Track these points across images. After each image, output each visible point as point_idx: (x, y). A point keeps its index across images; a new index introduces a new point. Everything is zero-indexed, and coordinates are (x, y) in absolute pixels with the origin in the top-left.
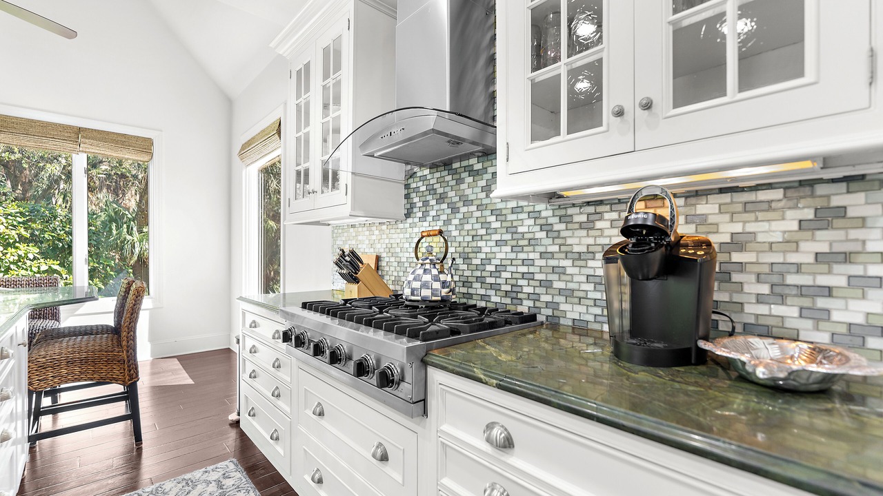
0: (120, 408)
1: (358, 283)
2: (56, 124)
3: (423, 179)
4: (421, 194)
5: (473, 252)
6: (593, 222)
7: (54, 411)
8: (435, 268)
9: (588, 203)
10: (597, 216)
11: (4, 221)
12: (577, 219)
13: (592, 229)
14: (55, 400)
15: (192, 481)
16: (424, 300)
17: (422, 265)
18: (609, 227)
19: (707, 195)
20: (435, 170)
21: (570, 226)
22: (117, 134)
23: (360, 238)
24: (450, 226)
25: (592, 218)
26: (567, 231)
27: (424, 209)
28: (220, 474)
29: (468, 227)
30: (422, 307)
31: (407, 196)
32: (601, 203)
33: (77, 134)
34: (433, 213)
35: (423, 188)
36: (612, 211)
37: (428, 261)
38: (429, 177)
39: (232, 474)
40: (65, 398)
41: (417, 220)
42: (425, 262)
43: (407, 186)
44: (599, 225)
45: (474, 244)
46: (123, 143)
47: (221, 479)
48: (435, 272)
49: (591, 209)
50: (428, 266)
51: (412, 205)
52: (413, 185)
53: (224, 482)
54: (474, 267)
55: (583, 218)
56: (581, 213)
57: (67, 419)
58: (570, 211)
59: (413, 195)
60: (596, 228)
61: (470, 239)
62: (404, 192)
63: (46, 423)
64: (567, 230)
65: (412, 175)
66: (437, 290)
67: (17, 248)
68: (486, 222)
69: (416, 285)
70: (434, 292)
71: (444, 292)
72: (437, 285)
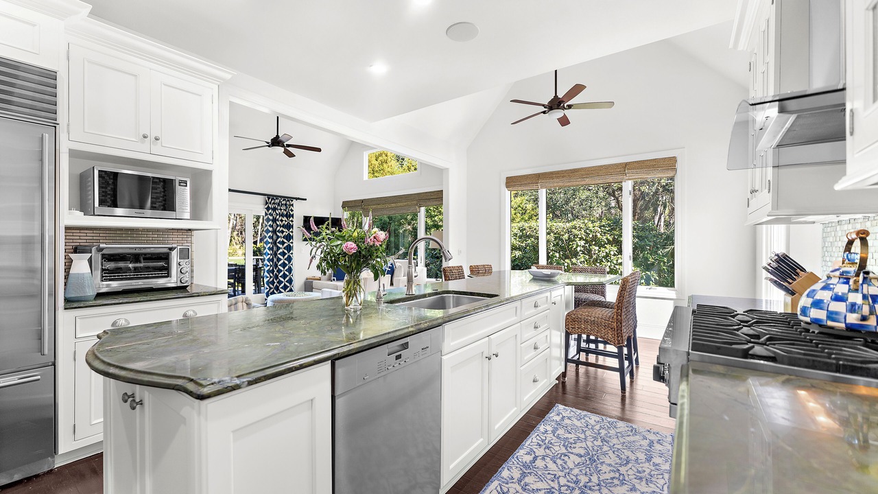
1: (792, 294)
2: (612, 165)
8: (847, 283)
11: (600, 230)
15: (636, 431)
16: (816, 322)
17: (828, 277)
22: (649, 160)
28: (657, 438)
30: (814, 332)
33: (624, 168)
39: (665, 444)
42: (833, 274)
46: (653, 166)
47: (654, 442)
48: (843, 288)
50: (834, 281)
53: (655, 444)
66: (837, 313)
67: (605, 247)
70: (832, 316)
71: (853, 318)
72: (840, 307)
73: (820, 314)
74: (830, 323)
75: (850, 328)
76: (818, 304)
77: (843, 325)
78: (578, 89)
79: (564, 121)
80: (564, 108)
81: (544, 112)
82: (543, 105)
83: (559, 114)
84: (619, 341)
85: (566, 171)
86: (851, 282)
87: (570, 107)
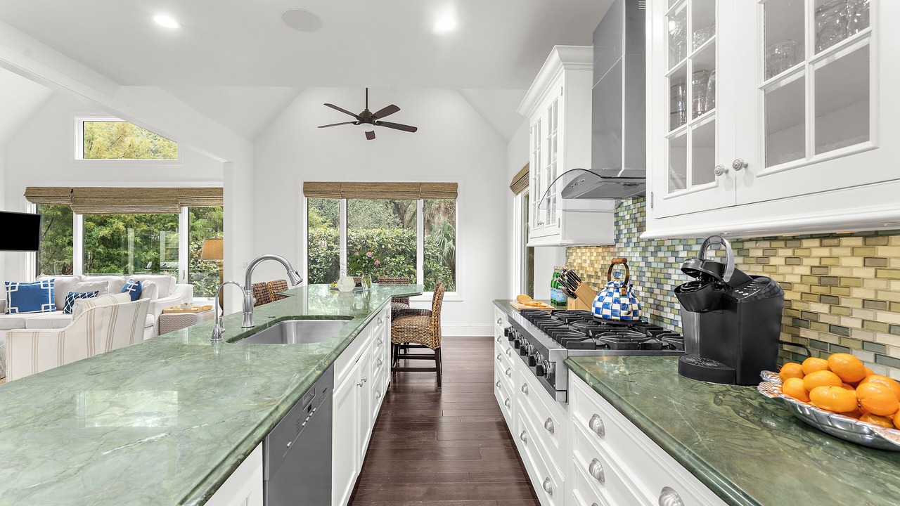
0: (432, 364)
1: (575, 298)
2: (408, 183)
3: (628, 208)
4: (625, 222)
5: (665, 278)
6: (768, 257)
7: (406, 357)
8: (618, 291)
9: (764, 239)
10: (772, 252)
12: (753, 253)
13: (767, 264)
14: (405, 352)
16: (605, 317)
17: (608, 288)
18: (784, 264)
19: (888, 235)
20: (636, 201)
21: (747, 260)
22: (438, 183)
23: (584, 258)
24: (646, 253)
25: (768, 253)
26: (744, 266)
27: (628, 236)
29: (660, 254)
30: (604, 324)
31: (617, 224)
32: (776, 239)
33: (419, 188)
34: (634, 240)
35: (628, 217)
36: (786, 247)
37: (612, 285)
38: (632, 207)
40: (412, 351)
41: (623, 245)
42: (610, 286)
43: (616, 215)
44: (773, 261)
45: (665, 271)
46: (441, 189)
48: (616, 295)
49: (766, 244)
50: (611, 290)
51: (620, 232)
52: (621, 214)
54: (665, 293)
55: (759, 253)
56: (758, 248)
57: (413, 363)
58: (747, 245)
59: (621, 223)
60: (771, 264)
61: (662, 265)
62: (614, 220)
63: (401, 362)
64: (744, 264)
65: (620, 206)
66: (616, 311)
68: (675, 251)
69: (599, 305)
70: (614, 312)
71: (623, 313)
72: (617, 307)
73: (607, 312)
74: (613, 318)
75: (623, 319)
76: (606, 306)
77: (619, 318)
78: (393, 109)
79: (370, 136)
80: (374, 124)
81: (355, 123)
82: (356, 116)
83: (369, 127)
84: (436, 344)
85: (367, 183)
86: (620, 290)
87: (380, 123)
